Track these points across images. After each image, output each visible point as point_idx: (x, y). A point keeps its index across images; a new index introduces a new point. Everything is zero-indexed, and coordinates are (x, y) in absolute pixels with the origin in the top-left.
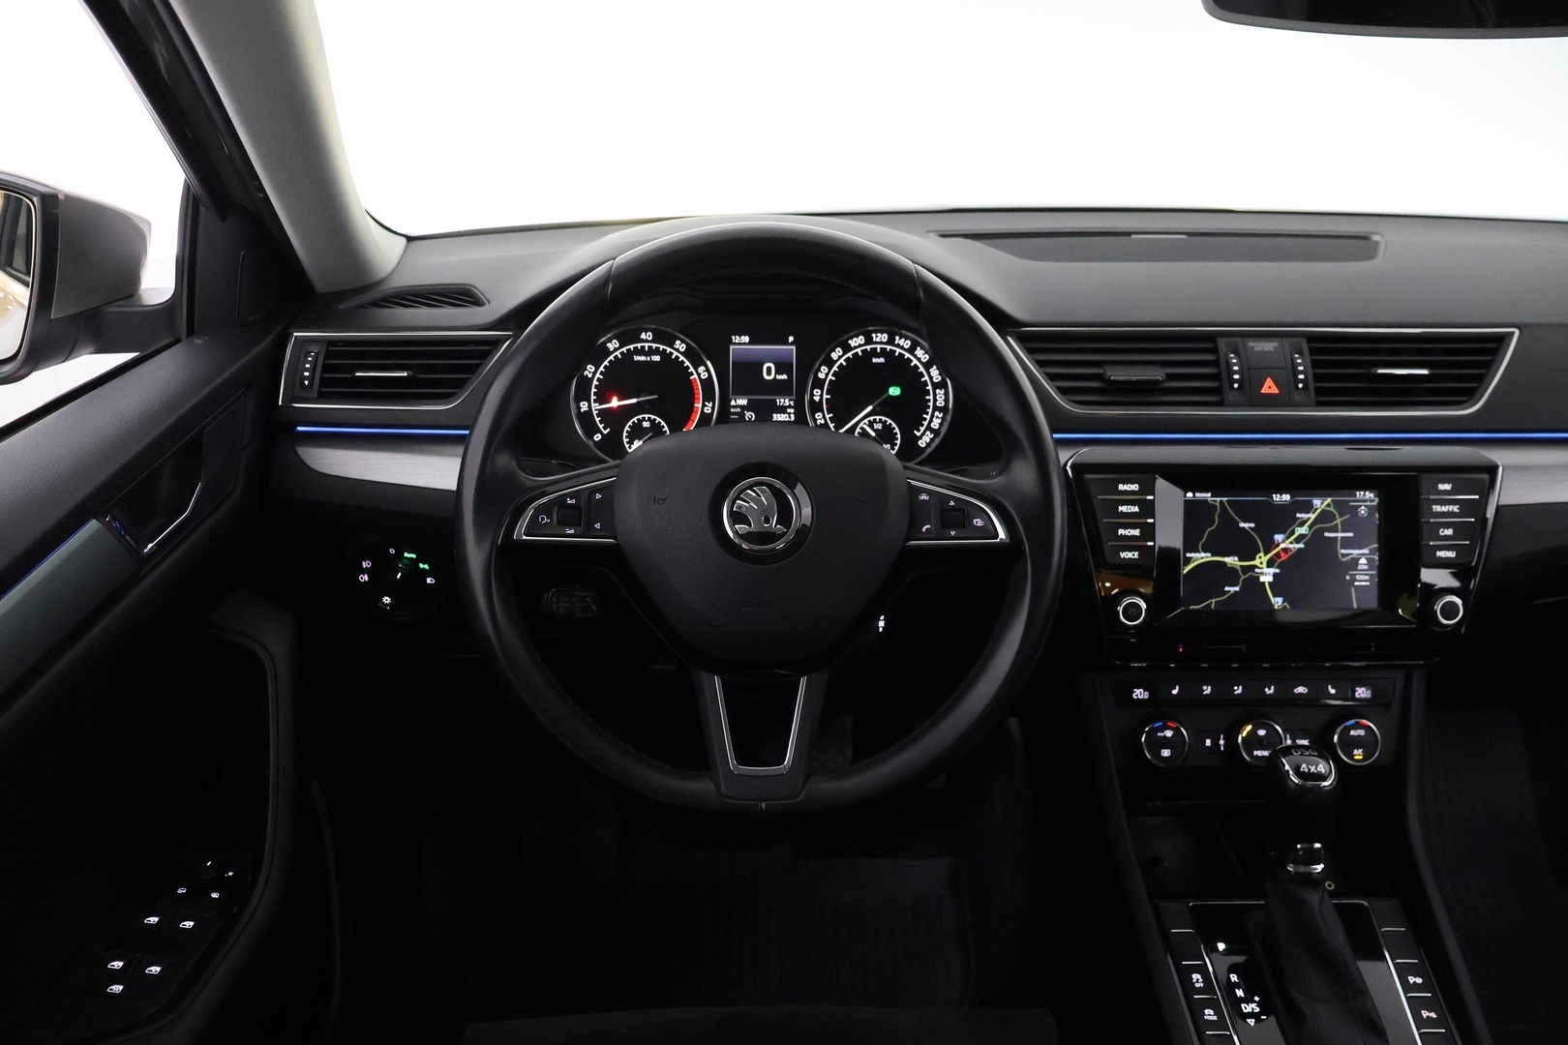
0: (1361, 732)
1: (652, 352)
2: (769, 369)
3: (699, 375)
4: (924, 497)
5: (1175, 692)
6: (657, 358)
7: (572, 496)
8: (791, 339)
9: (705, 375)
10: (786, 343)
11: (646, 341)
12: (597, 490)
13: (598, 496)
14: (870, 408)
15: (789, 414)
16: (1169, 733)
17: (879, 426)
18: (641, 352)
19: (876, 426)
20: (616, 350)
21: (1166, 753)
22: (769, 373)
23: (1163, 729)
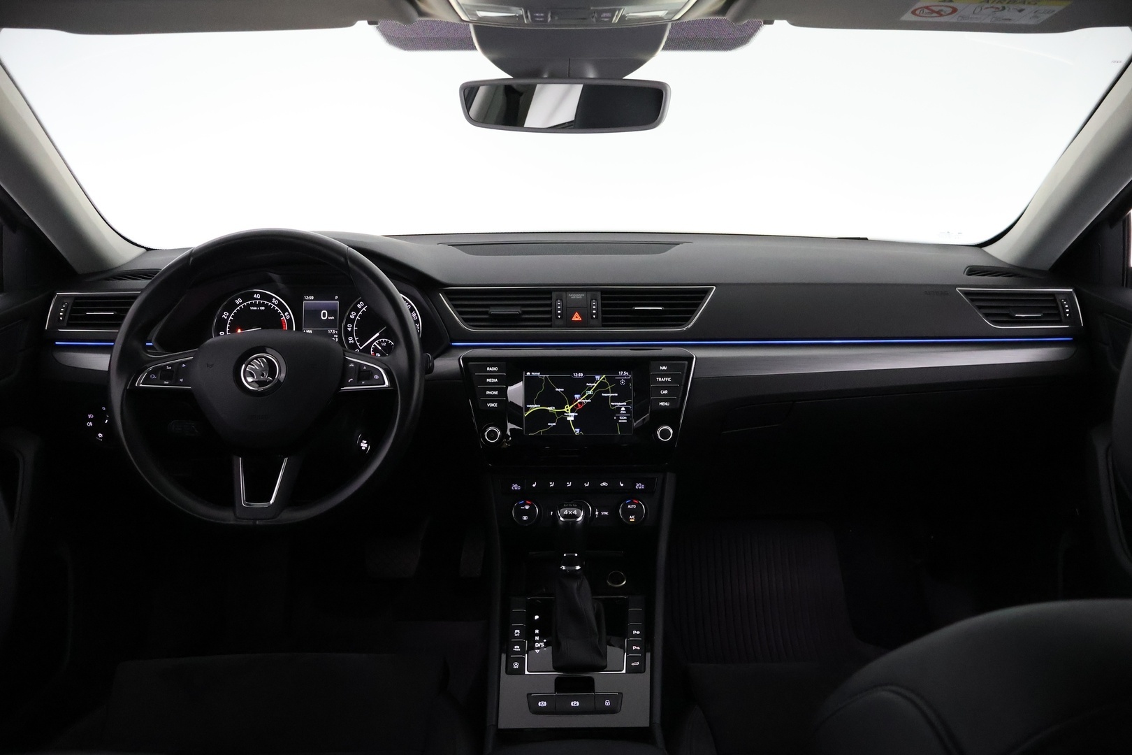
0: (634, 506)
1: (261, 305)
2: (324, 313)
3: (285, 317)
4: (352, 365)
5: (534, 485)
6: (263, 308)
7: (169, 365)
8: (337, 297)
9: (288, 317)
10: (334, 300)
11: (257, 299)
12: (184, 362)
13: (184, 365)
14: (378, 334)
15: (335, 338)
16: (527, 507)
17: (385, 344)
18: (254, 305)
19: (382, 344)
20: (240, 304)
21: (525, 518)
22: (324, 316)
23: (524, 505)
